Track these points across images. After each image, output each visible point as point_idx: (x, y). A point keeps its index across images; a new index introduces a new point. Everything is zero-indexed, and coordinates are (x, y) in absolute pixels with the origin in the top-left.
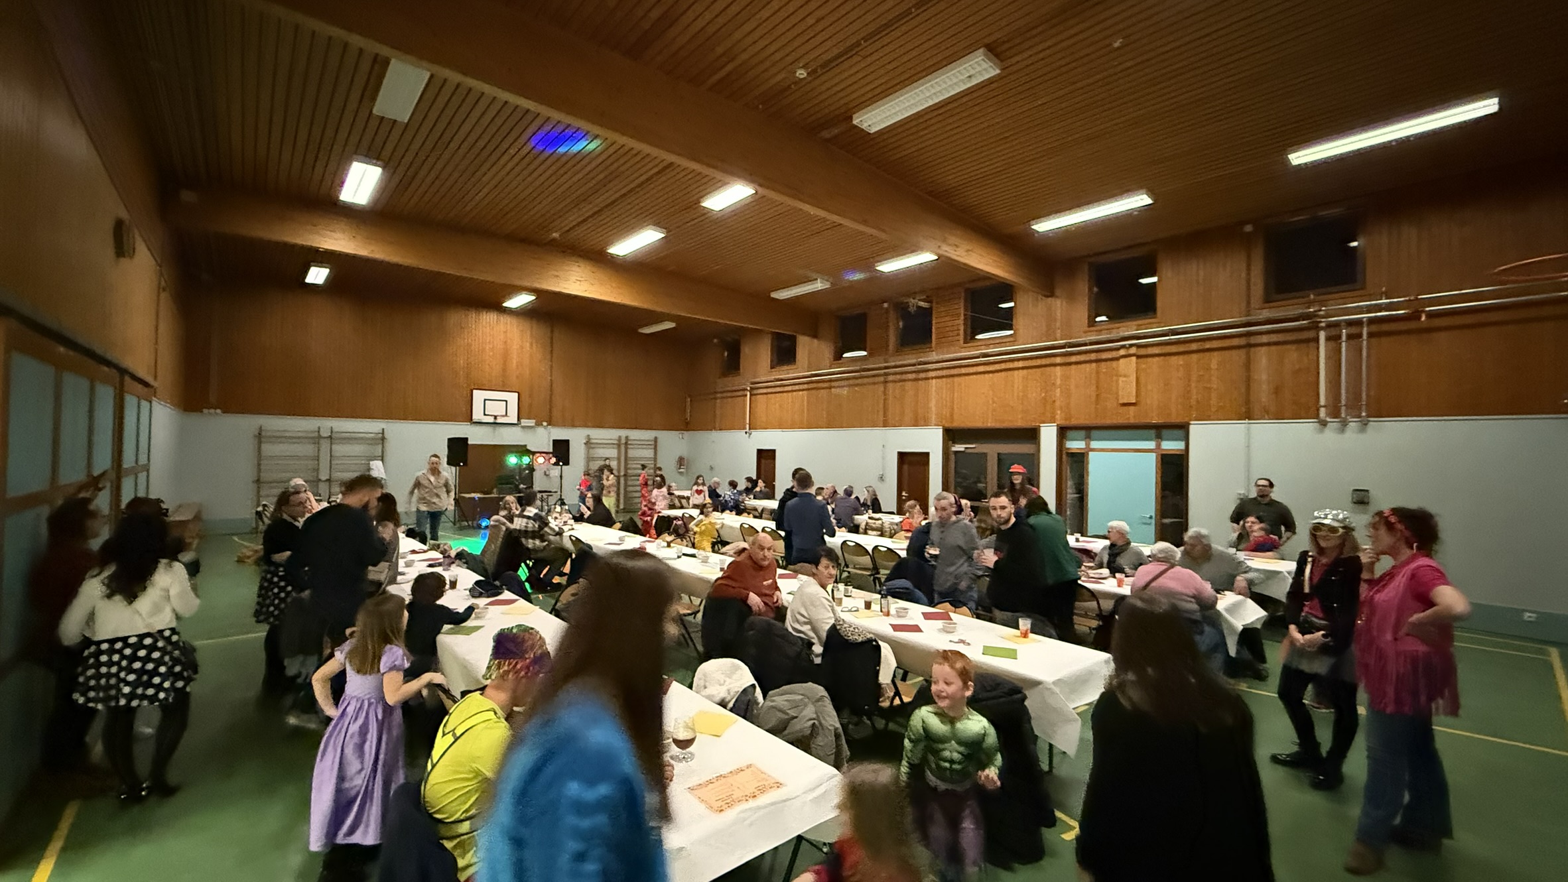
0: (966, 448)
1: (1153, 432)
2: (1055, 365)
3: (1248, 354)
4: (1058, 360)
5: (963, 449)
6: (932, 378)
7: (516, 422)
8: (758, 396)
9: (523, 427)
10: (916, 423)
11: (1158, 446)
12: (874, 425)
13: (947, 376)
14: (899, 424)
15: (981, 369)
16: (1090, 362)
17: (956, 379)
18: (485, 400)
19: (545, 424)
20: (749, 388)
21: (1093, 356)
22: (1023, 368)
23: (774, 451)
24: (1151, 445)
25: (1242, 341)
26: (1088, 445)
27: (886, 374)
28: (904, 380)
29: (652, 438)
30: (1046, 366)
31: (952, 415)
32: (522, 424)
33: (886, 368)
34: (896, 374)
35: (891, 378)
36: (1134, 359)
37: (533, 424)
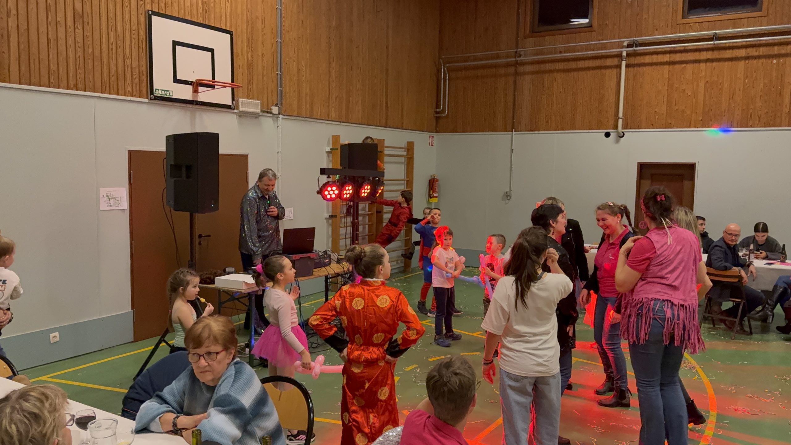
7: (229, 102)
8: (645, 69)
9: (242, 115)
18: (175, 44)
19: (275, 110)
20: (624, 54)
23: (691, 167)
29: (404, 144)
32: (241, 109)
37: (258, 111)
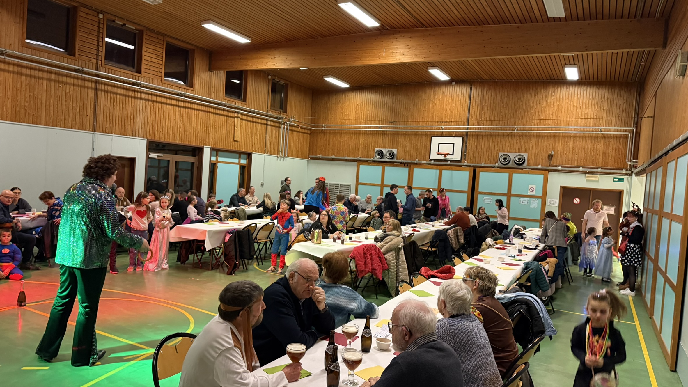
0: (158, 156)
1: (238, 155)
2: (210, 112)
3: (266, 127)
4: (212, 110)
5: (156, 157)
6: (140, 99)
10: (124, 132)
11: (239, 161)
12: (82, 127)
13: (151, 101)
14: (108, 130)
15: (173, 102)
16: (225, 116)
17: (158, 104)
21: (226, 113)
22: (197, 110)
24: (236, 161)
25: (265, 122)
26: (217, 159)
27: (96, 82)
28: (117, 94)
30: (207, 112)
31: (153, 131)
33: (97, 76)
34: (106, 84)
35: (103, 87)
36: (239, 119)
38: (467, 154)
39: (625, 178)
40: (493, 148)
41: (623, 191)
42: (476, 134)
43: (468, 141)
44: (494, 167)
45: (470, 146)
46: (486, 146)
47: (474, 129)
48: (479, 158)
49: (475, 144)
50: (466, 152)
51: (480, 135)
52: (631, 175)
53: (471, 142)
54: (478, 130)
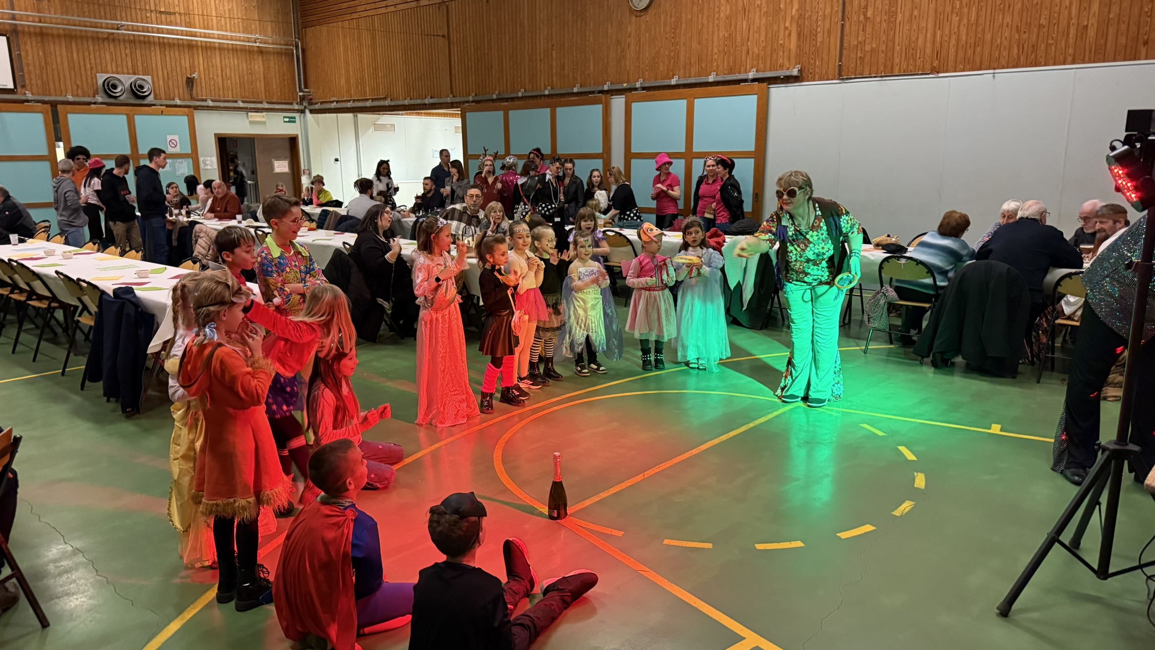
38: (26, 76)
39: (297, 115)
40: (82, 64)
41: (297, 135)
42: (38, 30)
43: (22, 47)
44: (95, 103)
45: (30, 57)
46: (65, 59)
47: (31, 19)
48: (57, 84)
49: (41, 54)
50: (22, 70)
51: (47, 35)
52: (302, 112)
53: (28, 47)
54: (40, 22)
